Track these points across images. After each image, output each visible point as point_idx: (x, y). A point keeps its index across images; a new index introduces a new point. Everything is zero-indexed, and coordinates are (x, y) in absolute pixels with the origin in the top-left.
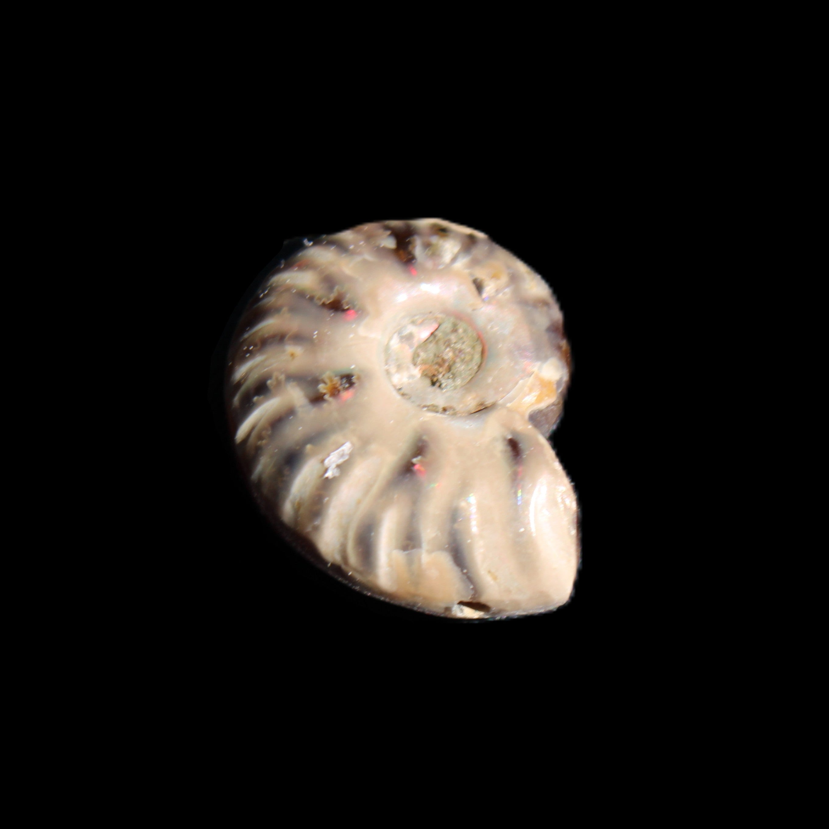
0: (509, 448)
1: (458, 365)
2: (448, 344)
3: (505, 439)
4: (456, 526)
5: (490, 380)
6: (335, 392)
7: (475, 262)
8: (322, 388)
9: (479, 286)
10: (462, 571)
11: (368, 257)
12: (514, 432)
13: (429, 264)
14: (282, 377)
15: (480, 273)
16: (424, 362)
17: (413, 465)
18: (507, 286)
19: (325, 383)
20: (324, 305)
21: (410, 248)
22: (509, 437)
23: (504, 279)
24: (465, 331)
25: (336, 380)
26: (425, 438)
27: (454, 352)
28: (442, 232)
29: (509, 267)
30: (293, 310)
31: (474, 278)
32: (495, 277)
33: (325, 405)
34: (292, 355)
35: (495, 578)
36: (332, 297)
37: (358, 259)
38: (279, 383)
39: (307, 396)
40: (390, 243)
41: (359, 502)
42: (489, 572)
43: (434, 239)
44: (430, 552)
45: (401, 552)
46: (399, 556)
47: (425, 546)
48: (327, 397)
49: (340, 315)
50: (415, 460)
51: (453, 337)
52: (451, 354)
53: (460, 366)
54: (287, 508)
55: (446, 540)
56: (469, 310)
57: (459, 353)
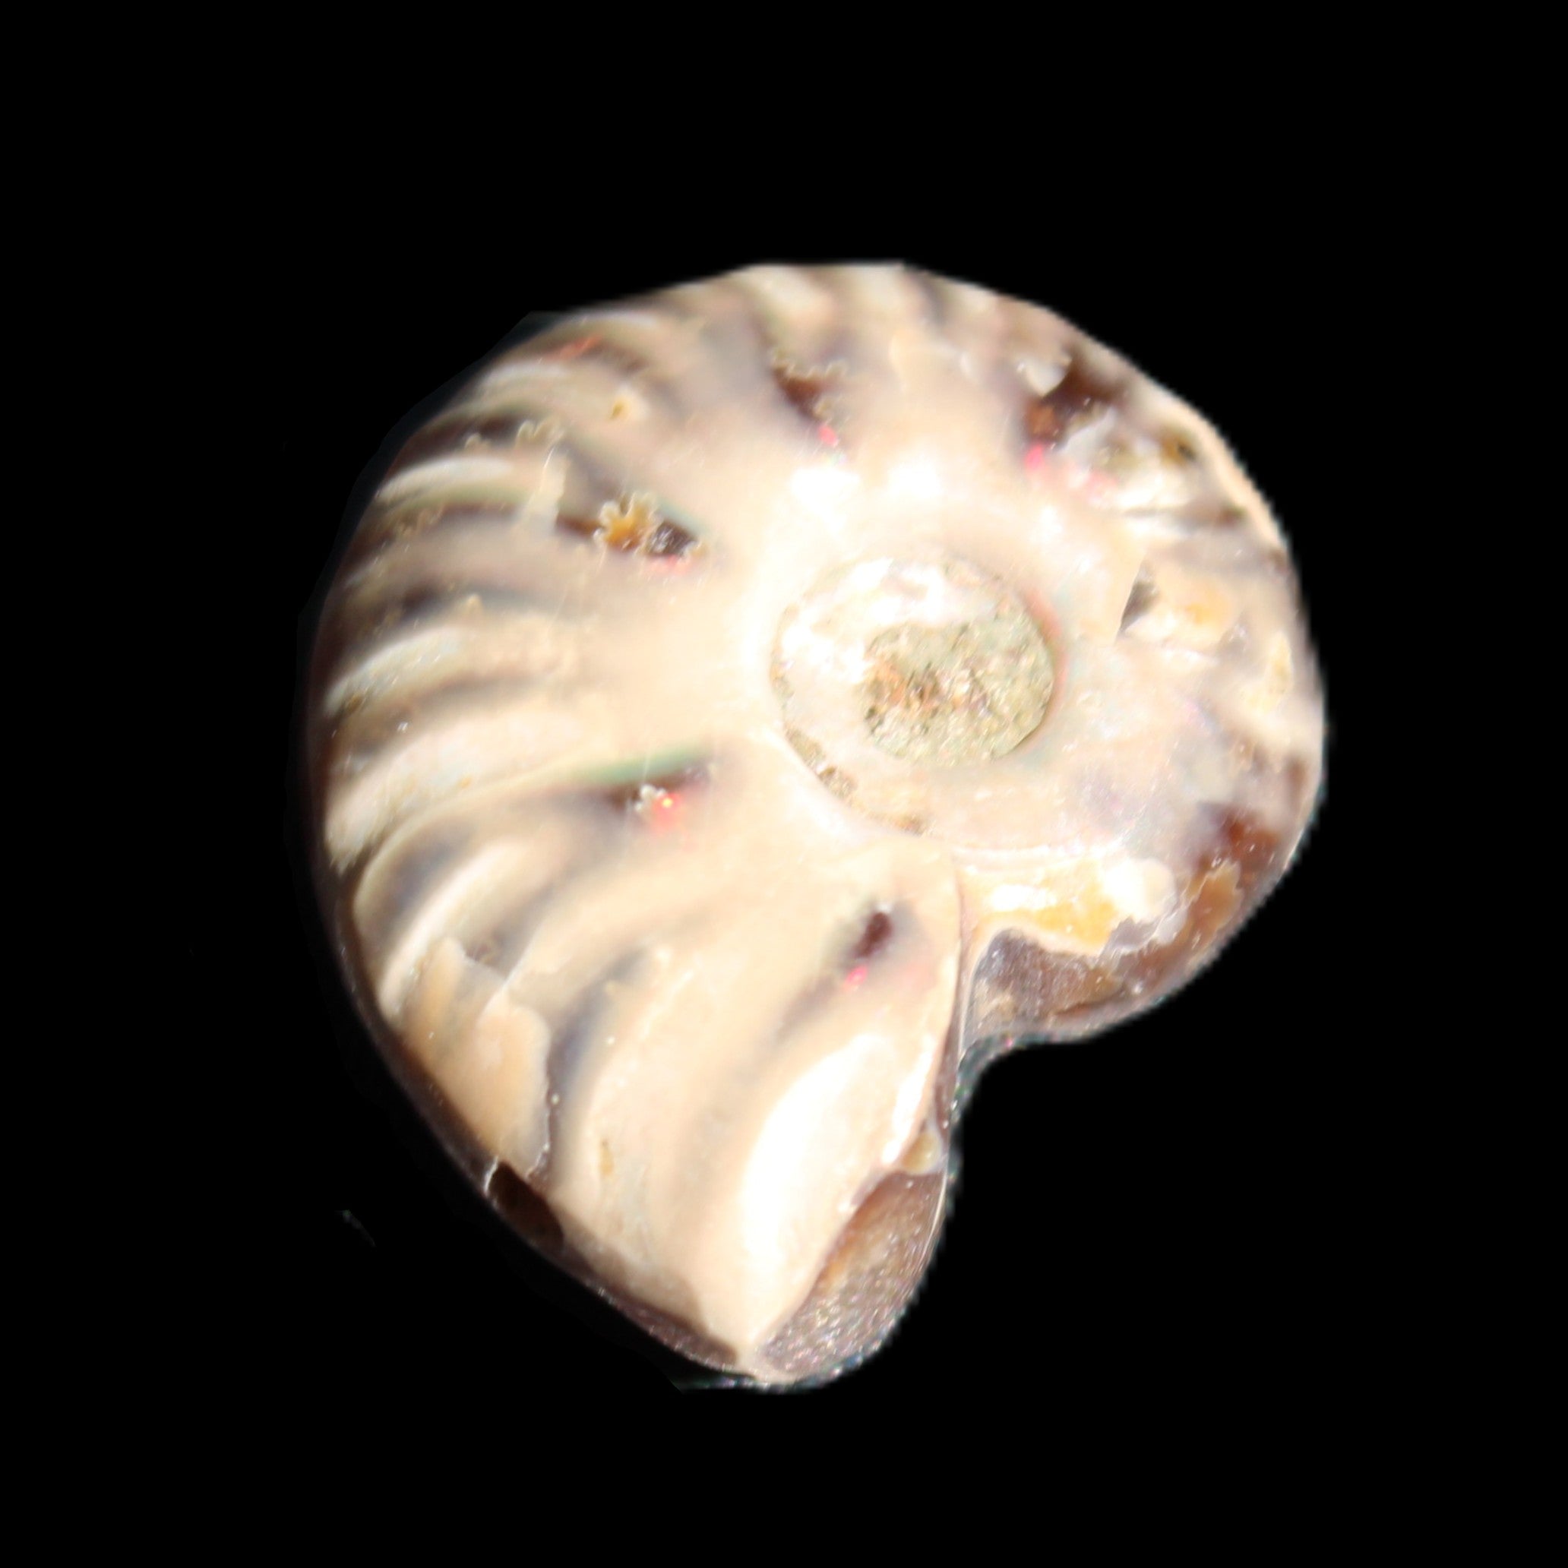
0: (861, 929)
1: (953, 720)
2: (973, 666)
3: (872, 903)
4: (610, 987)
5: (982, 794)
6: (624, 543)
7: (1182, 554)
8: (607, 512)
9: (1138, 603)
10: (550, 1094)
11: (969, 362)
12: (903, 908)
13: (1078, 478)
14: (557, 434)
15: (1169, 582)
16: (894, 663)
17: (635, 796)
18: (1204, 652)
19: (623, 509)
20: (778, 374)
21: (1075, 418)
22: (885, 908)
23: (1210, 634)
24: (1034, 670)
25: (653, 524)
26: (713, 768)
27: (971, 692)
28: (1182, 452)
29: (1244, 620)
30: (712, 335)
31: (1147, 580)
32: (1196, 614)
33: (580, 549)
34: (617, 411)
35: (606, 1169)
36: (811, 372)
37: (942, 350)
38: (538, 443)
39: (561, 503)
40: (1043, 379)
41: (464, 784)
42: (605, 1144)
43: (1143, 449)
44: (516, 999)
45: (462, 954)
46: (453, 960)
47: (516, 977)
48: (597, 535)
49: (789, 416)
50: (646, 791)
51: (996, 663)
52: (963, 689)
53: (955, 725)
54: (339, 692)
55: (564, 995)
56: (1075, 632)
57: (979, 701)
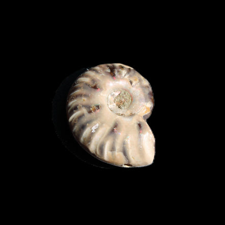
0: (138, 126)
2: (123, 97)
3: (137, 123)
4: (125, 146)
5: (134, 107)
6: (95, 110)
7: (130, 76)
8: (91, 109)
9: (131, 83)
11: (103, 74)
12: (139, 122)
13: (119, 76)
14: (81, 106)
15: (132, 79)
16: (117, 102)
17: (114, 130)
18: (138, 83)
20: (92, 87)
21: (114, 72)
23: (138, 81)
24: (127, 94)
25: (95, 107)
26: (117, 123)
28: (122, 68)
29: (139, 77)
30: (84, 88)
31: (130, 80)
32: (135, 80)
33: (92, 114)
34: (84, 100)
35: (134, 159)
36: (94, 85)
37: (101, 75)
39: (87, 111)
40: (109, 71)
41: (100, 139)
42: (132, 157)
43: (120, 70)
44: (118, 152)
45: (110, 152)
47: (117, 150)
48: (92, 111)
51: (124, 95)
52: (124, 100)
53: (126, 103)
54: (82, 139)
55: (122, 149)
56: (128, 89)
57: (126, 99)
